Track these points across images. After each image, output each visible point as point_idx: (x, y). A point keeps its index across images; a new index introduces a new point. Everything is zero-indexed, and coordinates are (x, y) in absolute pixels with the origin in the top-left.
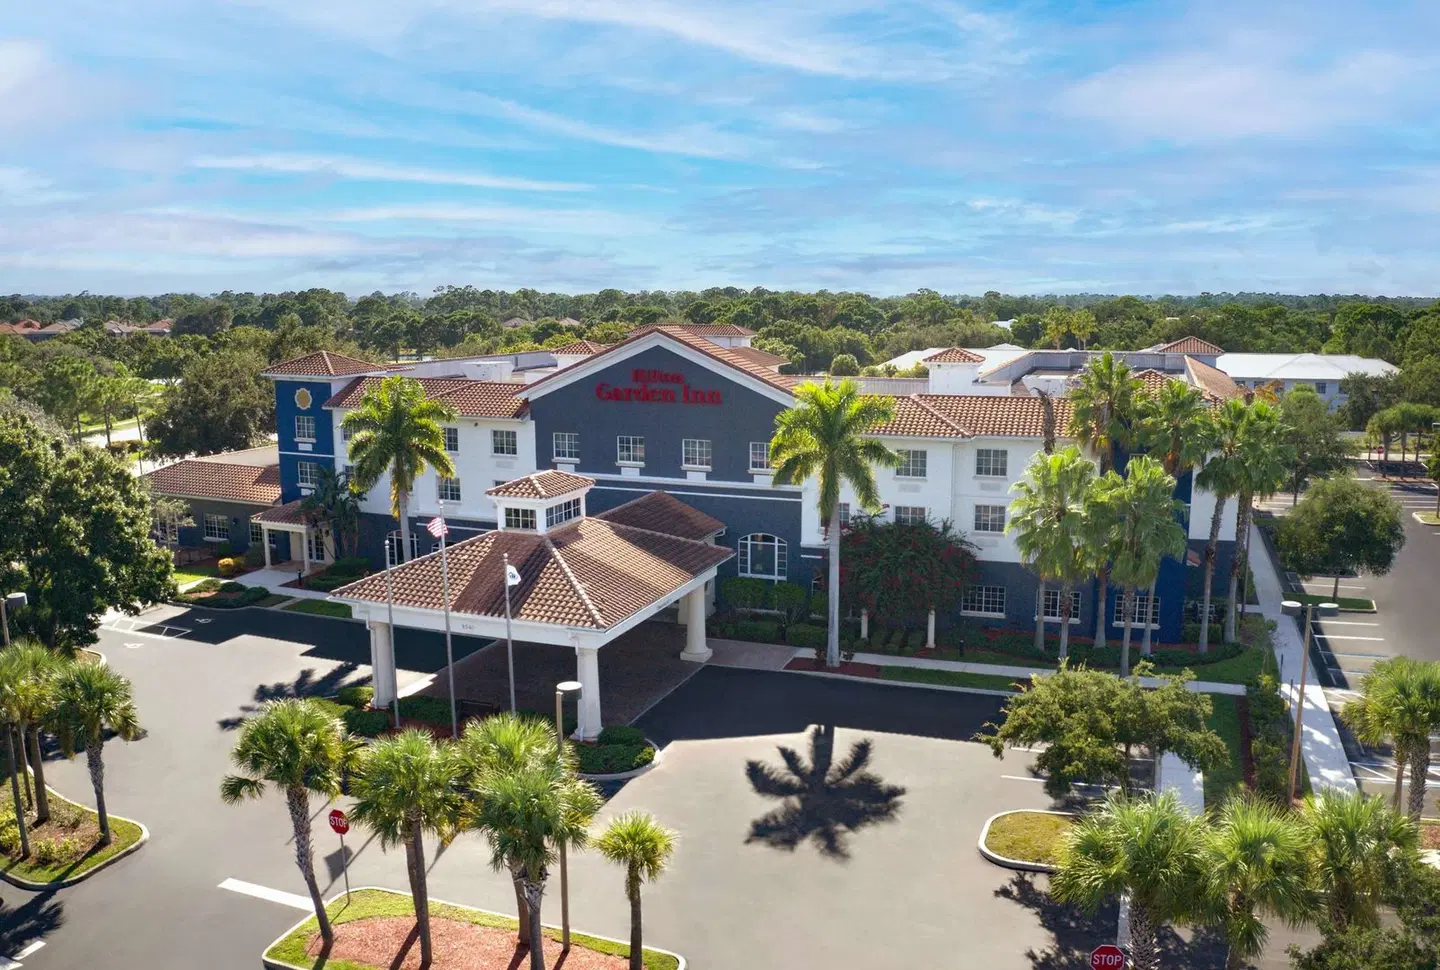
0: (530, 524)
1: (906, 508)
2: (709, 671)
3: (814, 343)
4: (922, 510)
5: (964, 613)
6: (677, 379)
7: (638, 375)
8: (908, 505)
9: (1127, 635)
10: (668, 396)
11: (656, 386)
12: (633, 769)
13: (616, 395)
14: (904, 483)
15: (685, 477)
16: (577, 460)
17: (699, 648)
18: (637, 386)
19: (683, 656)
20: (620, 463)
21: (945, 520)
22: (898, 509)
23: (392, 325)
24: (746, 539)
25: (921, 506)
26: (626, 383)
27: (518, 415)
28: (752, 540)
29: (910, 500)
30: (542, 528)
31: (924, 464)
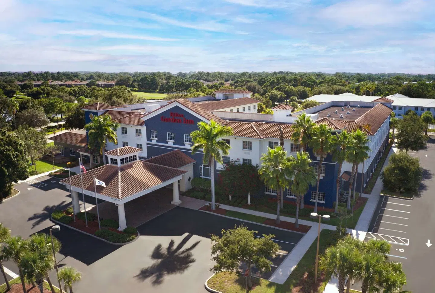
0: (116, 163)
1: (246, 159)
2: (178, 208)
3: (290, 91)
4: (251, 160)
5: (266, 193)
6: (182, 116)
7: (172, 114)
8: (247, 159)
9: (316, 204)
10: (179, 121)
11: (177, 118)
12: (126, 242)
13: (166, 120)
14: (246, 151)
15: (185, 146)
16: (157, 139)
17: (176, 200)
18: (171, 118)
19: (172, 202)
20: (168, 140)
21: (257, 164)
22: (244, 159)
23: (172, 84)
24: (202, 166)
25: (251, 159)
26: (168, 116)
27: (141, 125)
28: (203, 166)
29: (247, 157)
30: (119, 164)
31: (251, 146)
